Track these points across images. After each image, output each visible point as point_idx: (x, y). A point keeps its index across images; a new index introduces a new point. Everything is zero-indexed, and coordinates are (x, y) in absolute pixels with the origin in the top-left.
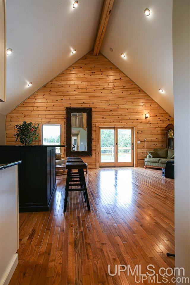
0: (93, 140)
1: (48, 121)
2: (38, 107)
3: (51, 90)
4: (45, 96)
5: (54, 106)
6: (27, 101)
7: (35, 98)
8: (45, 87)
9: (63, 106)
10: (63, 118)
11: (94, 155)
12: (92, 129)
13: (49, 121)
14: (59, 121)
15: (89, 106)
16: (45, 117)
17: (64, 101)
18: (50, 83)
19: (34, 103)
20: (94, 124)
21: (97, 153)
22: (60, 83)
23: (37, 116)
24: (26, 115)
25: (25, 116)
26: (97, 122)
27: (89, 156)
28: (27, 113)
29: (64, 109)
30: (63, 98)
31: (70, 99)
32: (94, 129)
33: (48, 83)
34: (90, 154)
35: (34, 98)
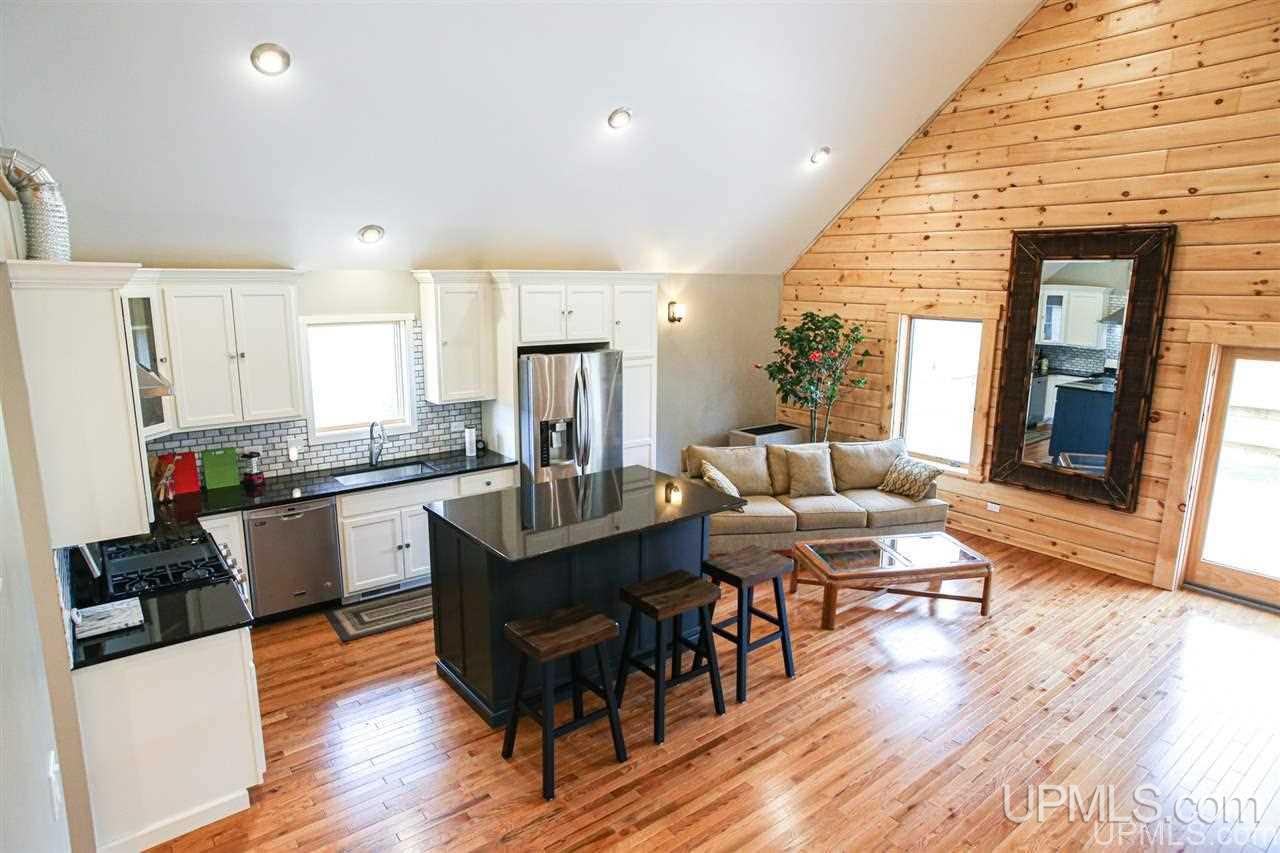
0: (1157, 420)
1: (927, 300)
2: (890, 237)
3: (949, 147)
4: (923, 180)
5: (958, 225)
6: (850, 213)
7: (885, 193)
8: (926, 134)
9: (1000, 224)
10: (998, 285)
11: (1149, 508)
12: (1159, 356)
13: (933, 300)
14: (978, 301)
15: (1163, 212)
16: (915, 281)
17: (1006, 198)
18: (949, 109)
19: (878, 217)
20: (1178, 323)
21: (1171, 503)
22: (998, 100)
23: (887, 277)
24: (846, 272)
25: (842, 278)
26: (1202, 312)
27: (1114, 508)
28: (850, 266)
29: (1006, 242)
30: (1005, 182)
31: (1040, 182)
32: (1173, 356)
33: (938, 113)
34: (1123, 501)
35: (877, 195)
